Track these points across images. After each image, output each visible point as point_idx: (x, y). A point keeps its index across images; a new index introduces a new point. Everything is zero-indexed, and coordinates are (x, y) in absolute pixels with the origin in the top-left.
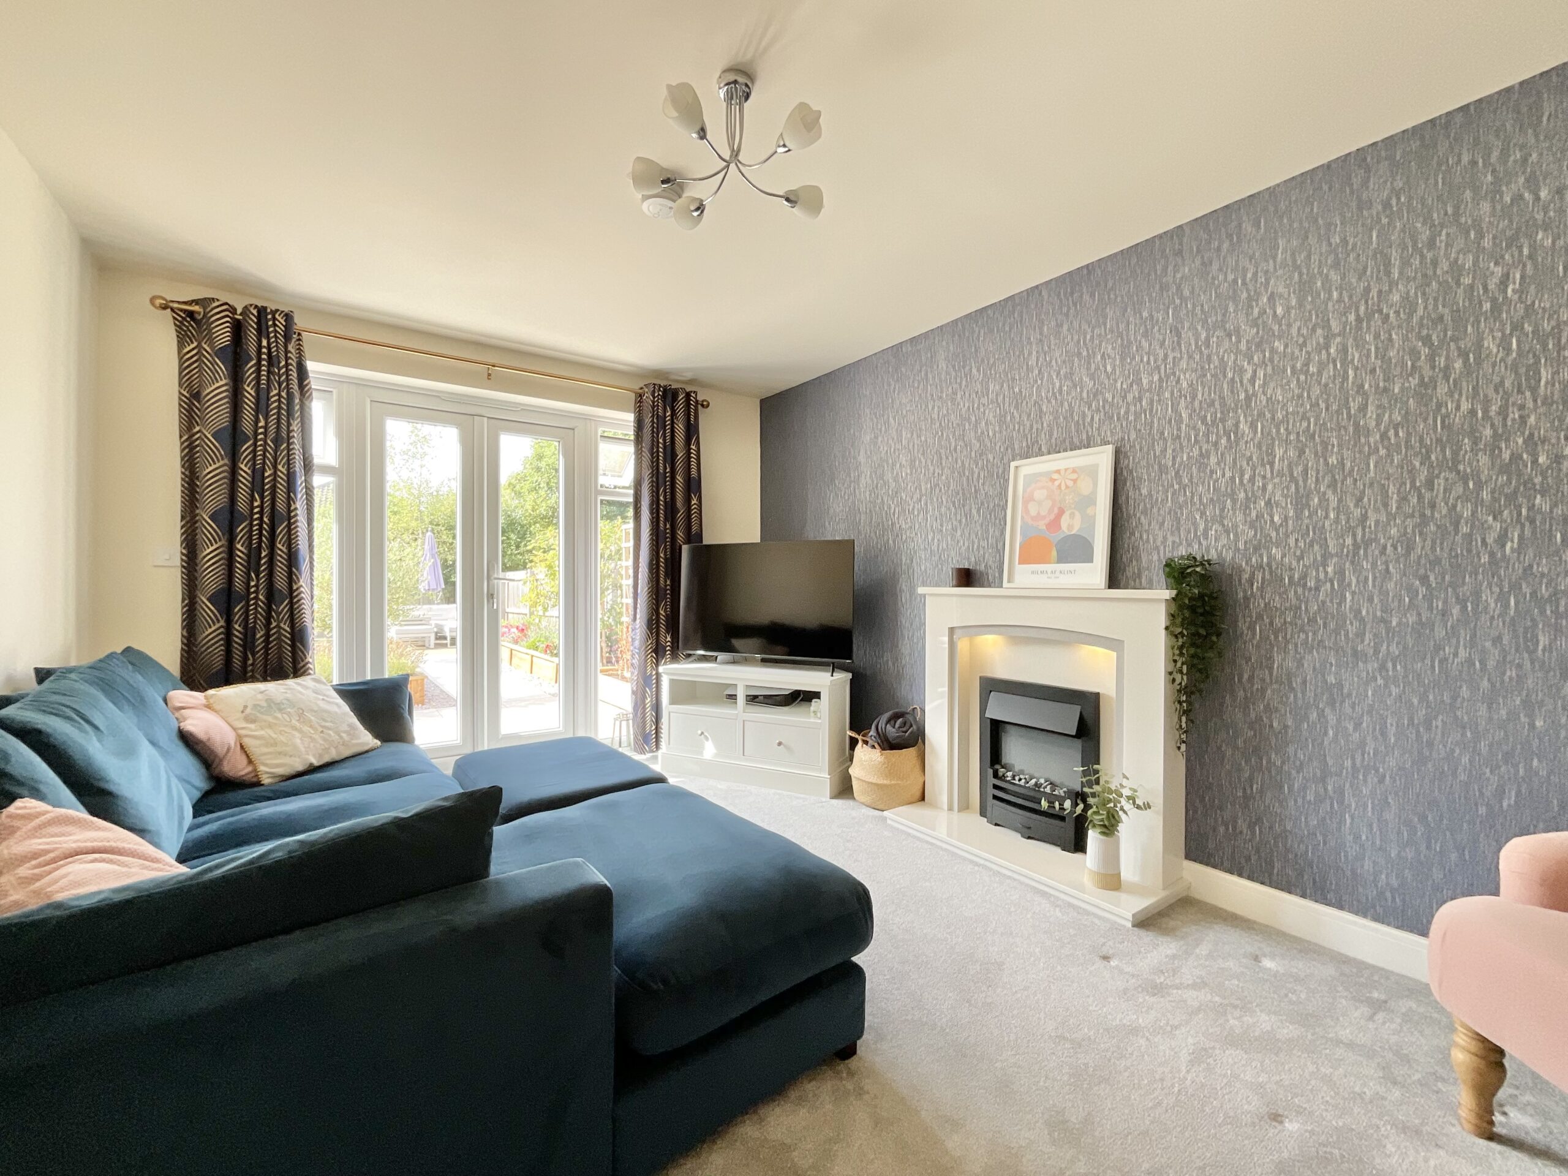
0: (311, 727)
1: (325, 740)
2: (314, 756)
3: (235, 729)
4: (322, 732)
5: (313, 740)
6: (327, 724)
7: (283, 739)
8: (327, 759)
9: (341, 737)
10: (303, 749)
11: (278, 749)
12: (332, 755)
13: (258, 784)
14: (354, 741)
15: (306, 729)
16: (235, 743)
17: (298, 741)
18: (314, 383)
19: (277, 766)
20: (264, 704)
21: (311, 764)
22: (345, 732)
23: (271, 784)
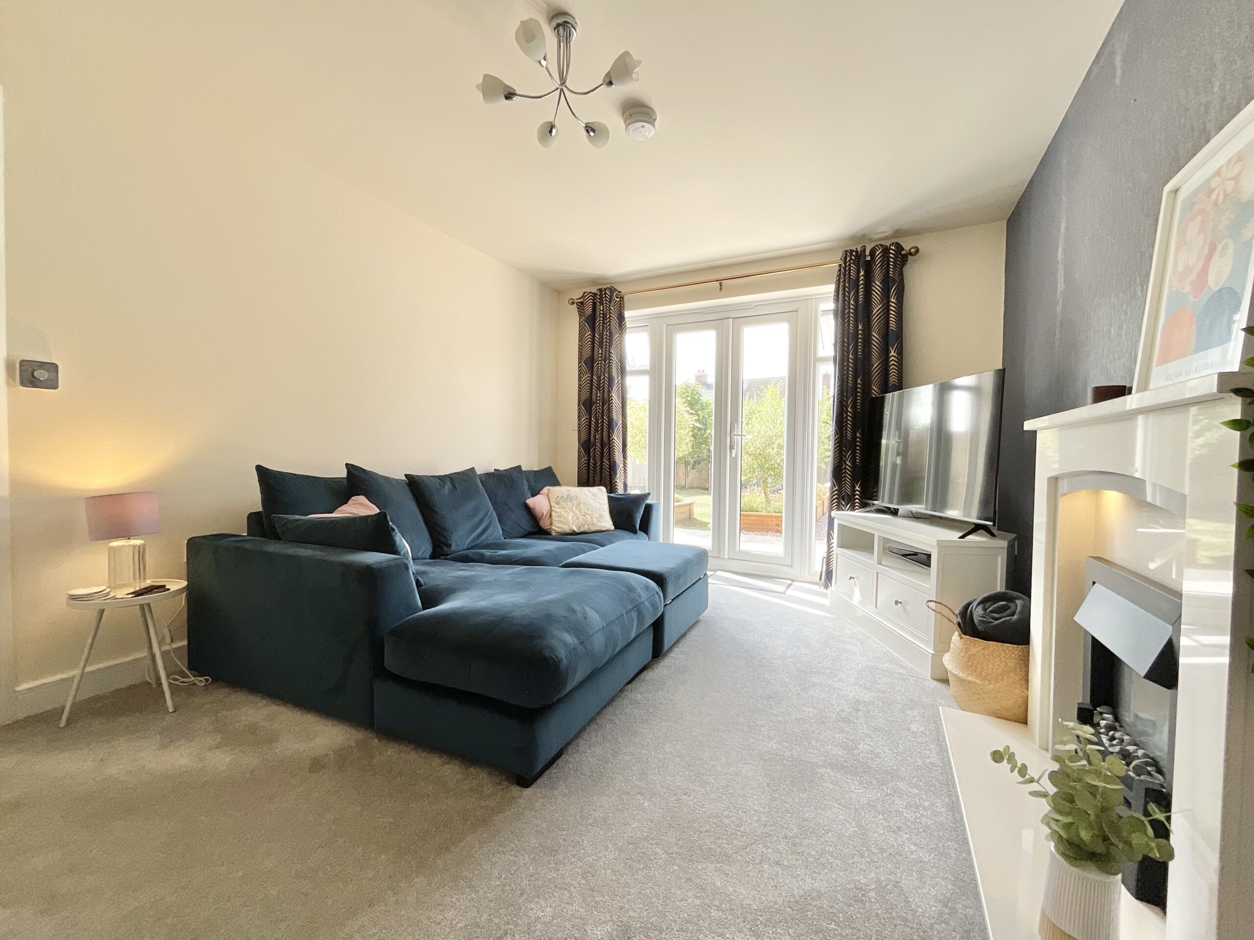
0: (580, 512)
1: (583, 519)
2: (576, 527)
3: (551, 507)
4: (584, 515)
5: (578, 518)
6: (588, 512)
7: (565, 515)
8: (582, 530)
9: (592, 520)
10: (571, 522)
11: (560, 519)
12: (585, 528)
13: (550, 534)
14: (598, 524)
15: (577, 512)
16: (548, 513)
17: (570, 518)
18: (628, 323)
19: (559, 527)
20: (565, 496)
21: (574, 531)
22: (596, 518)
23: (555, 535)
